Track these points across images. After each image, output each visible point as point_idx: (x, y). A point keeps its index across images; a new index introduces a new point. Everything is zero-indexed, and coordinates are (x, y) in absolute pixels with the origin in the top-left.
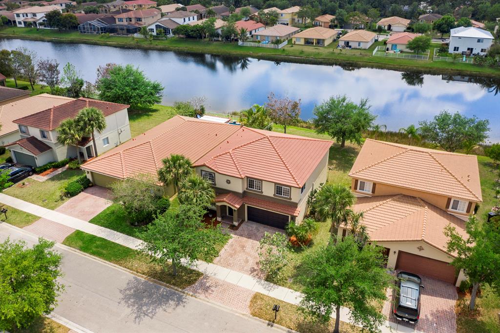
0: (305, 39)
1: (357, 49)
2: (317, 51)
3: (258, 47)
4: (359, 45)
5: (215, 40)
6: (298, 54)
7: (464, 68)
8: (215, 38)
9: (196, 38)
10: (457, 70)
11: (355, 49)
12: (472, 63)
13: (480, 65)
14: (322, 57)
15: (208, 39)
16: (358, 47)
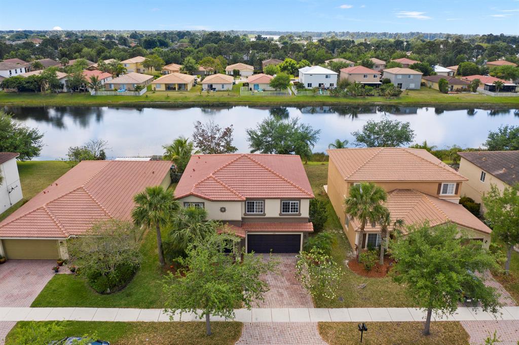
0: (166, 84)
1: (221, 91)
2: (183, 95)
3: (115, 95)
4: (223, 88)
5: (59, 92)
6: (164, 99)
7: (325, 100)
8: (59, 90)
9: (34, 91)
10: (320, 101)
11: (219, 91)
12: (328, 95)
13: (336, 96)
14: (190, 100)
15: (49, 91)
16: (222, 89)
